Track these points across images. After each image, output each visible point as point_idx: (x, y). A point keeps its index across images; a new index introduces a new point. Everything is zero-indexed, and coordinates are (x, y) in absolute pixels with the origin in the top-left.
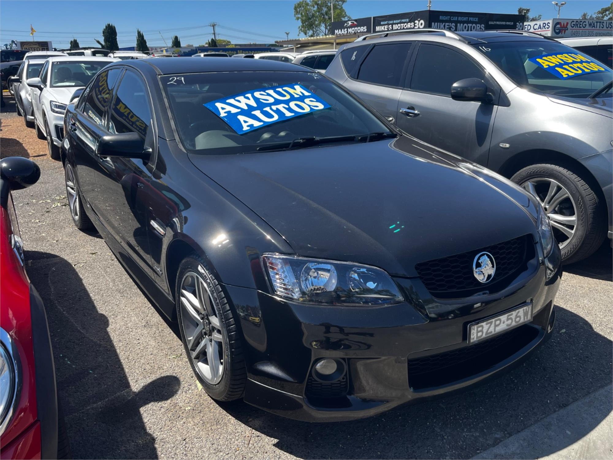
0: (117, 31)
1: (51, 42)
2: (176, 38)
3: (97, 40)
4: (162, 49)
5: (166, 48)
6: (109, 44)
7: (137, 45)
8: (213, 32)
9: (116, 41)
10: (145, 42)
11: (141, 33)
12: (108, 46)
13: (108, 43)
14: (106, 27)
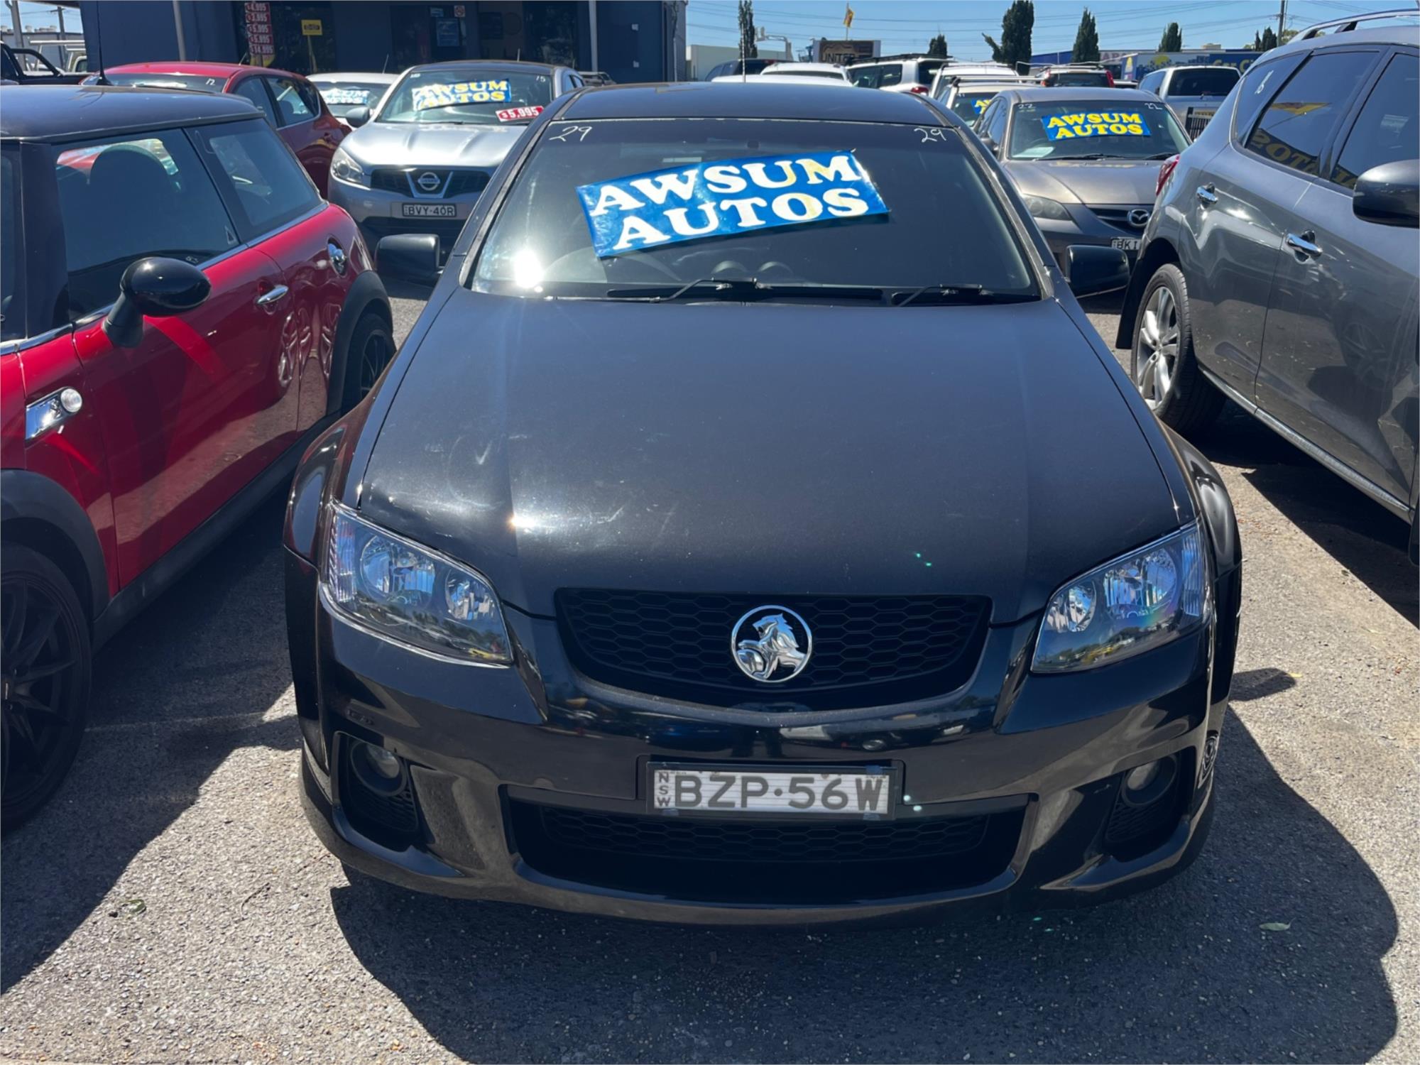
0: (1035, 15)
1: (879, 42)
2: (1174, 28)
3: (988, 35)
4: (1125, 56)
5: (1133, 55)
6: (1012, 44)
7: (1075, 45)
8: (1279, 12)
9: (1029, 38)
10: (1095, 38)
11: (1091, 18)
12: (1009, 49)
13: (1009, 43)
14: (1014, 5)
